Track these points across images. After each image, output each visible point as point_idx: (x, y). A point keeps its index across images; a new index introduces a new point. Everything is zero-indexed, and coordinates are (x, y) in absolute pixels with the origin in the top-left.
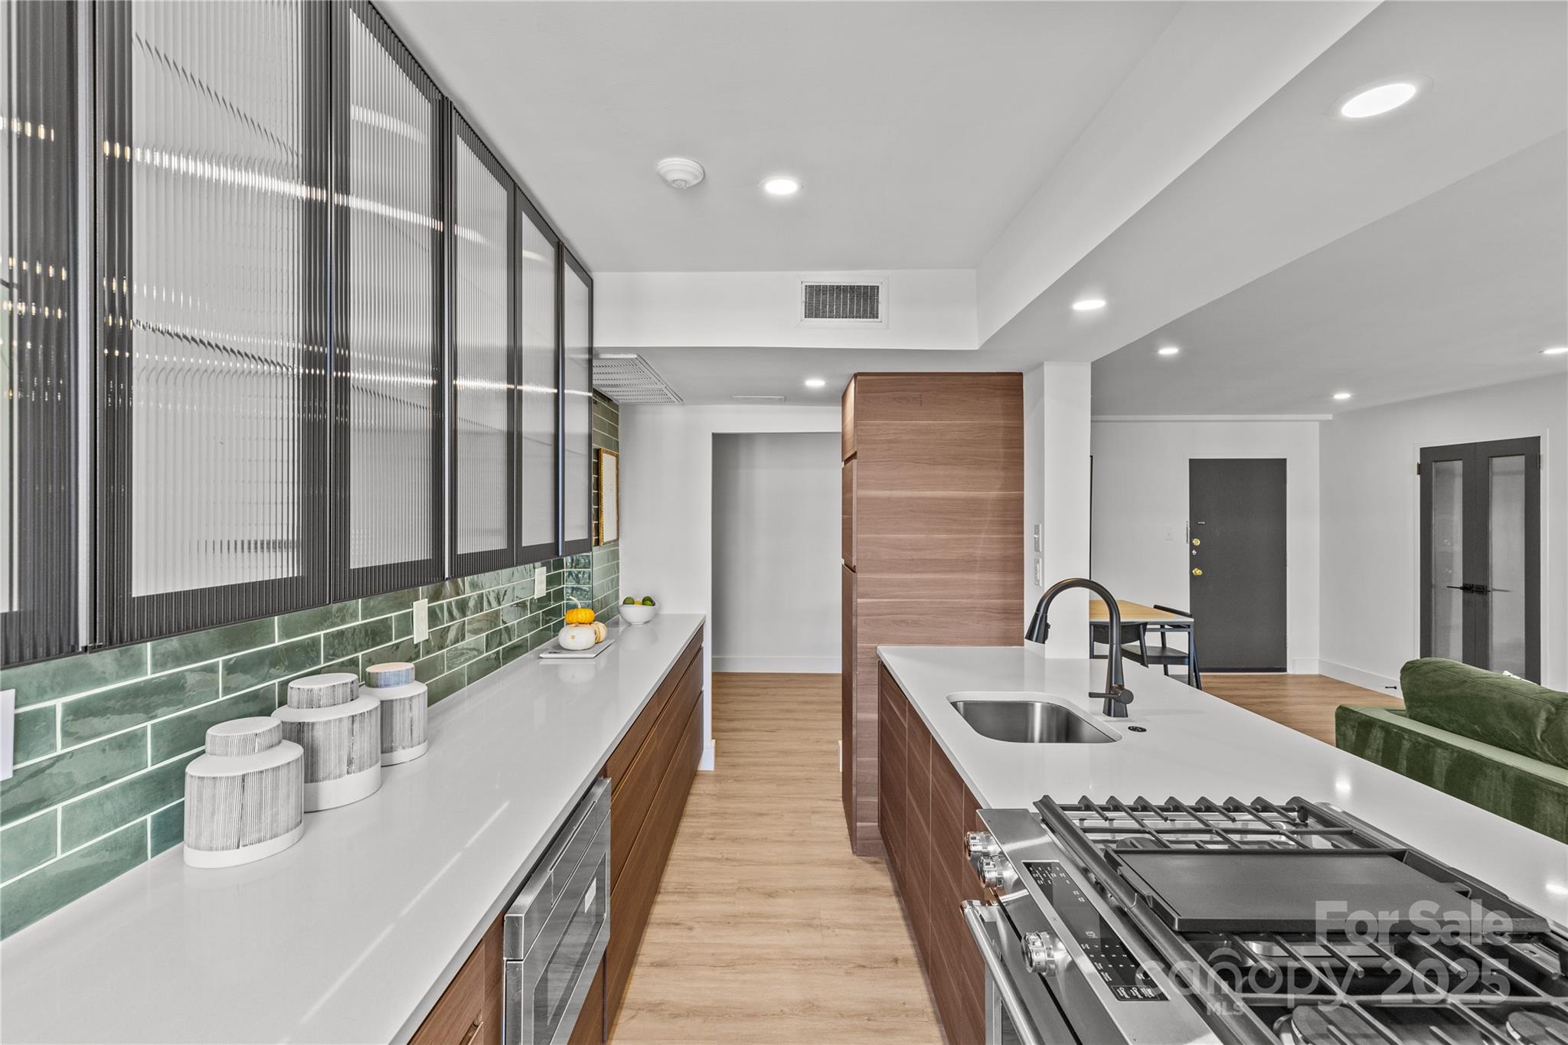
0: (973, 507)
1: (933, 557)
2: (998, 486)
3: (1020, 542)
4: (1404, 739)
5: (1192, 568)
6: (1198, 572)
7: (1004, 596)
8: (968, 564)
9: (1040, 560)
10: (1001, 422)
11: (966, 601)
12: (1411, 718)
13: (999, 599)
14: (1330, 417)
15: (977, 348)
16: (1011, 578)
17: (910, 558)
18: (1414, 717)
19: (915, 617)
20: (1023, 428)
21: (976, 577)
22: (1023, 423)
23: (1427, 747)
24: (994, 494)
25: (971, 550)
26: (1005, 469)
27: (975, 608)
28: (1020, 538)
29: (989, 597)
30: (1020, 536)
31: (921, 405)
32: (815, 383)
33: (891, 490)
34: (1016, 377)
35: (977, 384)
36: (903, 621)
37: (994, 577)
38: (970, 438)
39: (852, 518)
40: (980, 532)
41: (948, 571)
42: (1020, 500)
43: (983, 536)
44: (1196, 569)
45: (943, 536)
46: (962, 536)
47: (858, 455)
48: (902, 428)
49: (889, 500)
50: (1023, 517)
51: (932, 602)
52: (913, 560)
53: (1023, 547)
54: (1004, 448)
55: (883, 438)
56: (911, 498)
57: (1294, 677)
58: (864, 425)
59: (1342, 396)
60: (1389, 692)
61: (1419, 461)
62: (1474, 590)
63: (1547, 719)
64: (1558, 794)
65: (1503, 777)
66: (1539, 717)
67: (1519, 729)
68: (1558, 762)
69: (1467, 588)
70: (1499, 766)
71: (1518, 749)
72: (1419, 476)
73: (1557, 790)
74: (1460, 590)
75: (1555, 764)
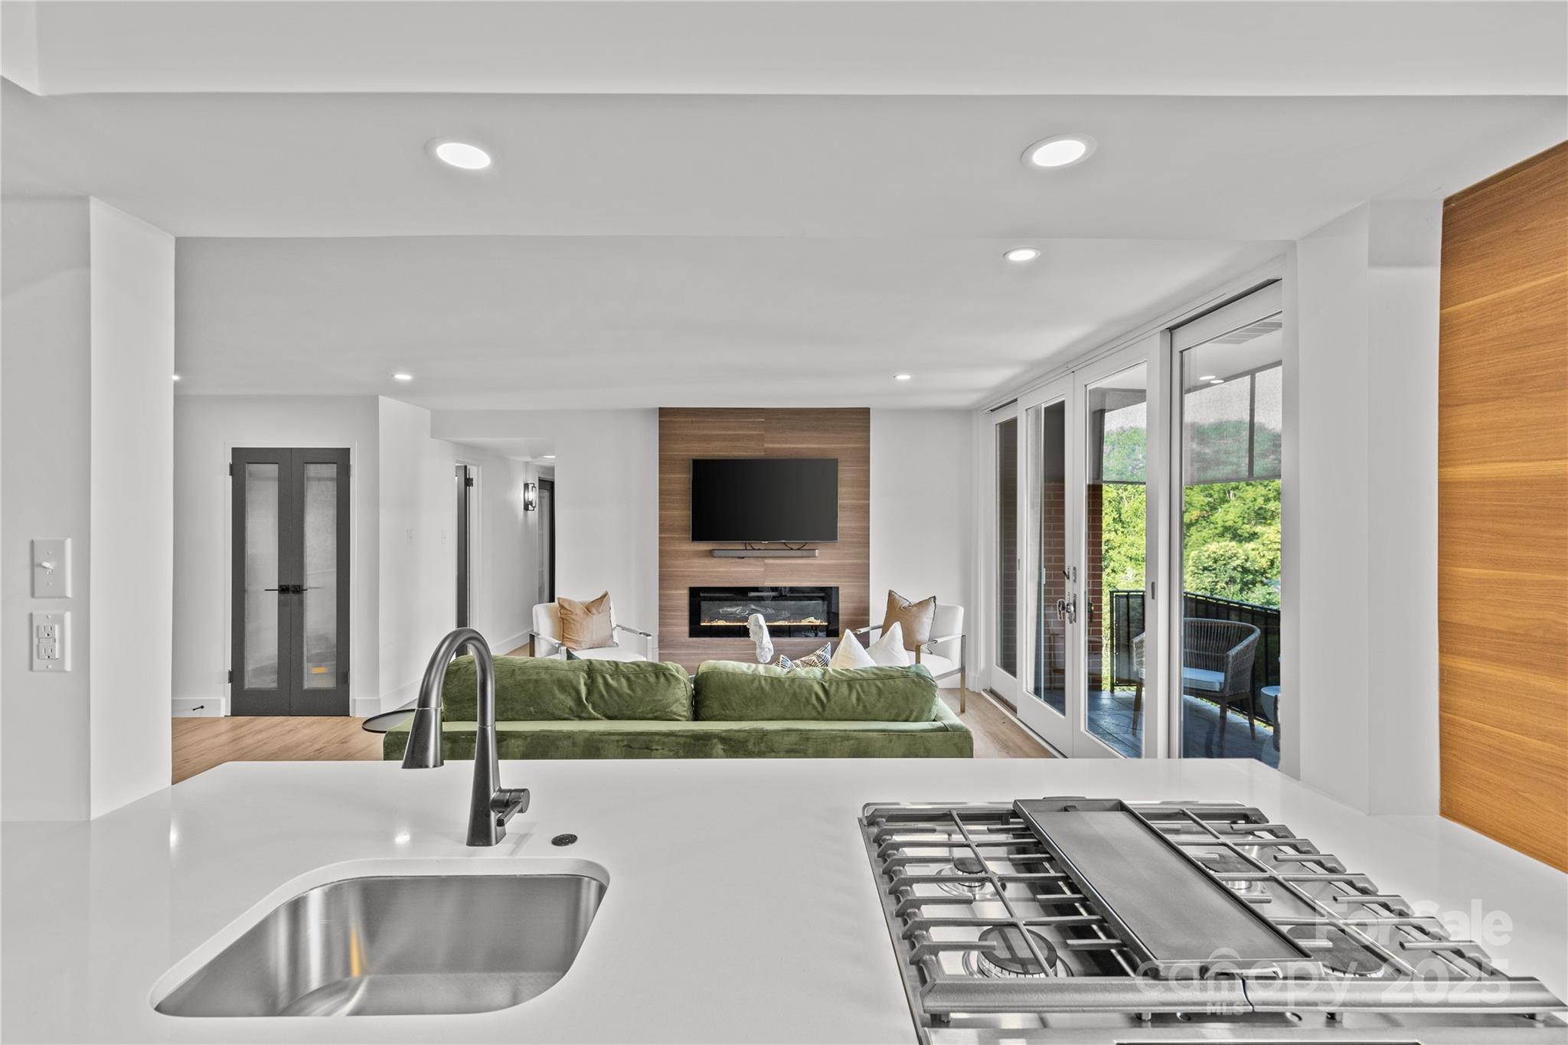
9: (67, 615)
60: (198, 714)
61: (230, 461)
62: (291, 590)
63: (585, 684)
64: (618, 741)
65: (574, 744)
66: (580, 684)
67: (569, 698)
68: (599, 716)
69: (283, 590)
70: (570, 736)
71: (566, 716)
72: (230, 477)
73: (616, 738)
74: (277, 592)
75: (598, 719)
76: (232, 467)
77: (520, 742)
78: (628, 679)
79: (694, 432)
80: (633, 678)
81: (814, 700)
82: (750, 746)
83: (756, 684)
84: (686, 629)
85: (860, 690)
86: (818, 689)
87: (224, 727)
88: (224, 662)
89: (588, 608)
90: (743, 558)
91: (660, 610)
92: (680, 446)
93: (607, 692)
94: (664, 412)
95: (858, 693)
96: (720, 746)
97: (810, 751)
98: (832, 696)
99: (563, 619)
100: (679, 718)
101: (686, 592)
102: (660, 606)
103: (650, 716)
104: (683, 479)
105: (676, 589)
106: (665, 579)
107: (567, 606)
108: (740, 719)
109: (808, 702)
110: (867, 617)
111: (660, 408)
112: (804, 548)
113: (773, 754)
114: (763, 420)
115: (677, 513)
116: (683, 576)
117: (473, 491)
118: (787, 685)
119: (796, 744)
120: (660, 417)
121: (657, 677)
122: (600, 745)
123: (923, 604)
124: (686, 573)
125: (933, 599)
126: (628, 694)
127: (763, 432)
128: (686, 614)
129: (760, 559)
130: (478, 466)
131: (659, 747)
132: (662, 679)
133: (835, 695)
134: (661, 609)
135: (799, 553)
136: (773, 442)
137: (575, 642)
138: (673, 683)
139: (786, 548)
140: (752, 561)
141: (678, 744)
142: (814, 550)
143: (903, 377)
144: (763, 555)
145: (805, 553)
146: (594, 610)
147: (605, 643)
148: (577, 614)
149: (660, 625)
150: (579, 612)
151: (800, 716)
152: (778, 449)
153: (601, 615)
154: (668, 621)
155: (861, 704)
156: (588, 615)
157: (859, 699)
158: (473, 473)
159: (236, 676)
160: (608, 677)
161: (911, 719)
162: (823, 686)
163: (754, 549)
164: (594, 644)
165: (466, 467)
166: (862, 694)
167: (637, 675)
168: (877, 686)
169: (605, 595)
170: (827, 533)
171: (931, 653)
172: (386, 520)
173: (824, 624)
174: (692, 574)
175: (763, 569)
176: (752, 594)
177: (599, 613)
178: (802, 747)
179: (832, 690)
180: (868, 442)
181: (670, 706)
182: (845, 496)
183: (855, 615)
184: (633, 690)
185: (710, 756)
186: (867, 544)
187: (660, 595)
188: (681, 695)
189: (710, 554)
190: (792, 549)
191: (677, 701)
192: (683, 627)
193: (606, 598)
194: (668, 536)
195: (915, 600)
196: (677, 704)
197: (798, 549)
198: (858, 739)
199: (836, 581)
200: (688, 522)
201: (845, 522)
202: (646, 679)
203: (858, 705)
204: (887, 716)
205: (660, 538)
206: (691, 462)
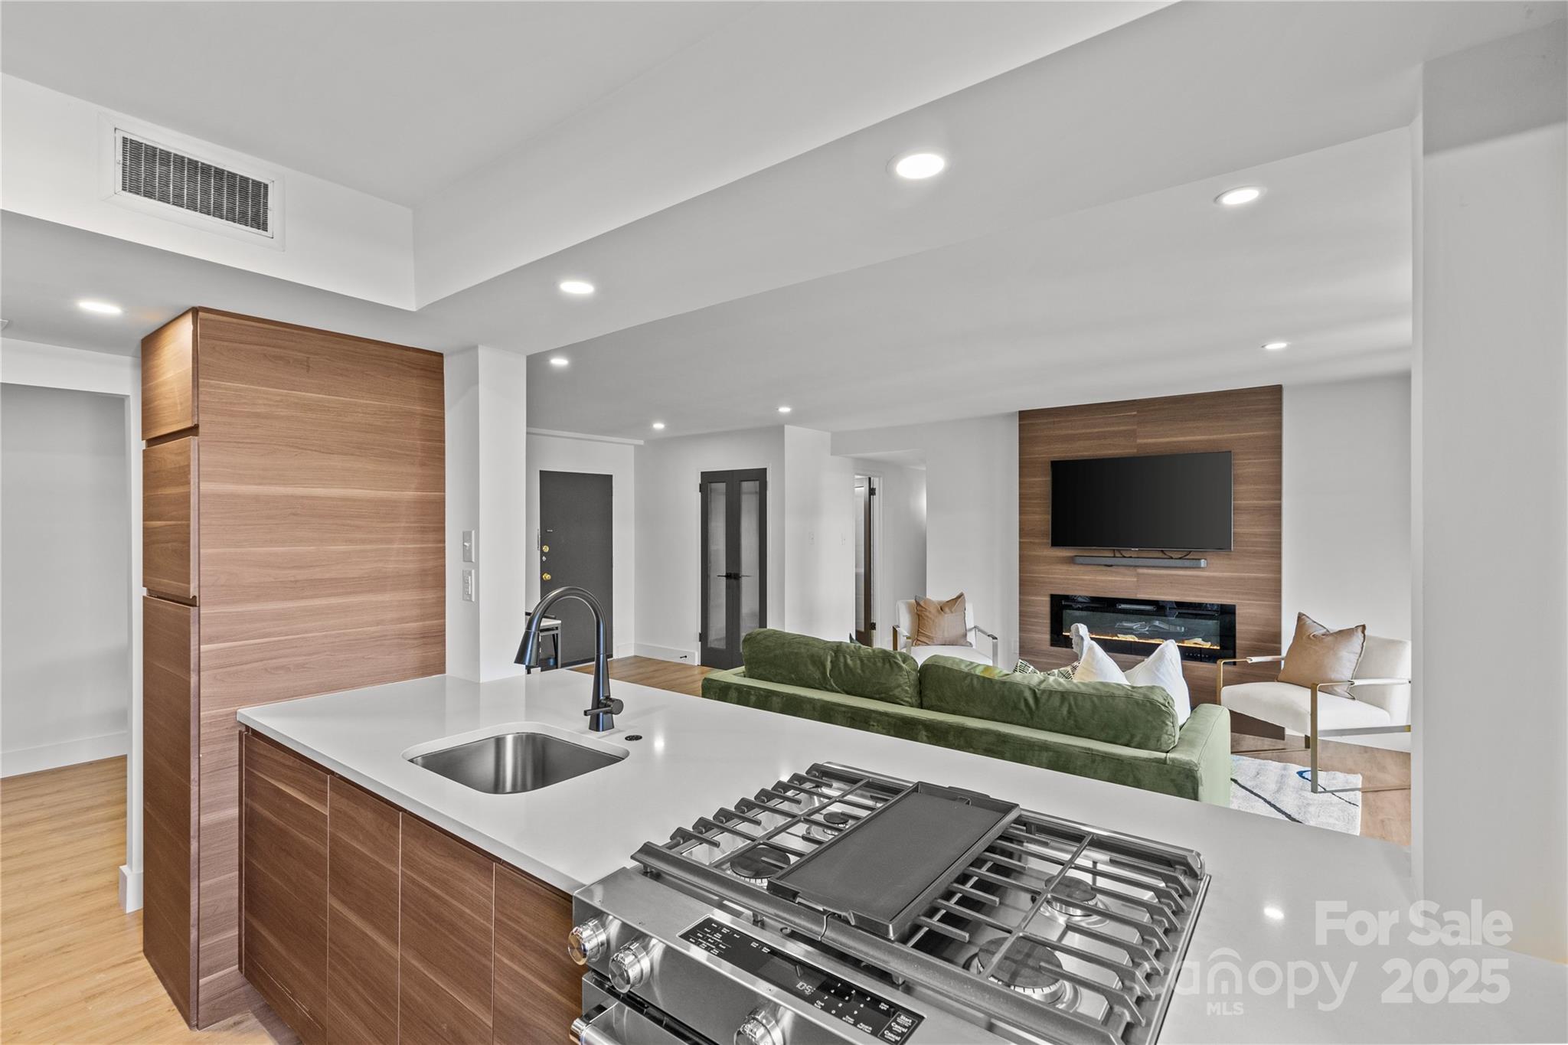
0: (386, 510)
1: (327, 576)
2: (413, 486)
3: (441, 552)
4: (751, 694)
5: (542, 575)
6: (547, 577)
7: (423, 617)
8: (378, 582)
9: (473, 571)
10: (418, 408)
11: (373, 629)
12: (750, 677)
13: (416, 621)
14: (641, 442)
15: (415, 310)
16: (430, 595)
17: (292, 579)
18: (751, 677)
19: (301, 659)
20: (444, 418)
21: (386, 597)
22: (444, 413)
23: (767, 697)
24: (410, 494)
25: (380, 565)
26: (423, 465)
27: (386, 636)
28: (440, 548)
29: (402, 620)
30: (441, 545)
31: (308, 371)
32: (99, 308)
33: (260, 484)
34: (435, 358)
35: (386, 357)
36: (282, 668)
37: (410, 596)
38: (379, 423)
39: (188, 526)
40: (391, 541)
41: (350, 593)
42: (441, 503)
43: (395, 546)
44: (545, 575)
45: (343, 548)
46: (368, 547)
47: (201, 430)
48: (278, 398)
49: (256, 498)
50: (444, 523)
51: (326, 636)
52: (296, 581)
53: (444, 557)
54: (422, 440)
55: (248, 409)
56: (292, 496)
57: (619, 660)
58: (211, 386)
59: (659, 426)
60: (682, 661)
61: (700, 482)
62: (733, 577)
63: (831, 662)
64: (844, 712)
65: (814, 709)
66: (827, 661)
67: (818, 671)
68: (839, 690)
69: (728, 576)
70: (811, 701)
71: (817, 686)
72: (700, 493)
73: (843, 709)
74: (725, 578)
75: (838, 692)
76: (700, 485)
77: (779, 700)
78: (862, 661)
79: (1058, 432)
80: (866, 662)
81: (1022, 706)
82: (951, 738)
83: (967, 681)
84: (1047, 637)
85: (1073, 703)
86: (1028, 694)
87: (696, 672)
88: (697, 628)
89: (942, 608)
90: (1111, 566)
91: (1020, 615)
92: (1040, 448)
93: (845, 671)
94: (1024, 415)
95: (1070, 705)
96: (924, 733)
97: (1007, 755)
98: (1041, 705)
99: (919, 615)
100: (902, 703)
101: (1048, 599)
102: (1020, 612)
103: (877, 696)
104: (1043, 482)
105: (1036, 595)
106: (1026, 585)
107: (922, 603)
108: (954, 712)
109: (1016, 708)
110: (1277, 645)
111: (1020, 412)
112: (1187, 557)
113: (971, 749)
114: (1135, 413)
115: (1037, 517)
116: (1044, 582)
117: (876, 499)
118: (997, 687)
119: (993, 744)
120: (1020, 421)
121: (884, 663)
122: (832, 713)
123: (1345, 634)
124: (1047, 580)
125: (1361, 628)
126: (859, 674)
127: (1135, 427)
128: (1047, 621)
129: (1131, 568)
130: (879, 477)
131: (875, 724)
132: (887, 666)
133: (1045, 704)
134: (1022, 614)
135: (1179, 563)
136: (1145, 437)
137: (928, 637)
138: (896, 669)
139: (1166, 557)
140: (1122, 570)
141: (889, 724)
142: (1199, 559)
143: (1276, 346)
144: (1133, 564)
145: (1187, 563)
146: (947, 610)
147: (960, 640)
148: (930, 612)
149: (1021, 630)
150: (933, 610)
151: (1009, 720)
152: (1154, 444)
153: (954, 614)
154: (1028, 627)
155: (1072, 718)
156: (940, 613)
157: (1070, 712)
158: (876, 485)
159: (703, 637)
160: (848, 657)
161: (1133, 745)
162: (1034, 692)
163: (1125, 557)
164: (945, 641)
165: (870, 479)
166: (1074, 707)
167: (869, 659)
168: (1093, 702)
169: (961, 596)
170: (1218, 541)
171: (1354, 699)
172: (791, 525)
173: (1215, 647)
174: (1053, 580)
175: (1135, 579)
176: (1123, 606)
177: (952, 612)
178: (999, 749)
179: (1043, 700)
180: (1279, 426)
181: (892, 691)
182: (1244, 495)
183: (1258, 640)
184: (863, 671)
185: (916, 740)
186: (1277, 555)
187: (1021, 601)
188: (906, 682)
189: (1071, 561)
190: (1172, 558)
191: (899, 686)
192: (1044, 635)
193: (959, 600)
194: (1028, 540)
195: (1334, 627)
196: (899, 689)
197: (1180, 558)
198: (1058, 752)
199: (1232, 599)
200: (1048, 527)
201: (1244, 526)
202: (875, 664)
203: (1069, 718)
204: (1104, 736)
205: (1020, 542)
206: (1050, 463)
